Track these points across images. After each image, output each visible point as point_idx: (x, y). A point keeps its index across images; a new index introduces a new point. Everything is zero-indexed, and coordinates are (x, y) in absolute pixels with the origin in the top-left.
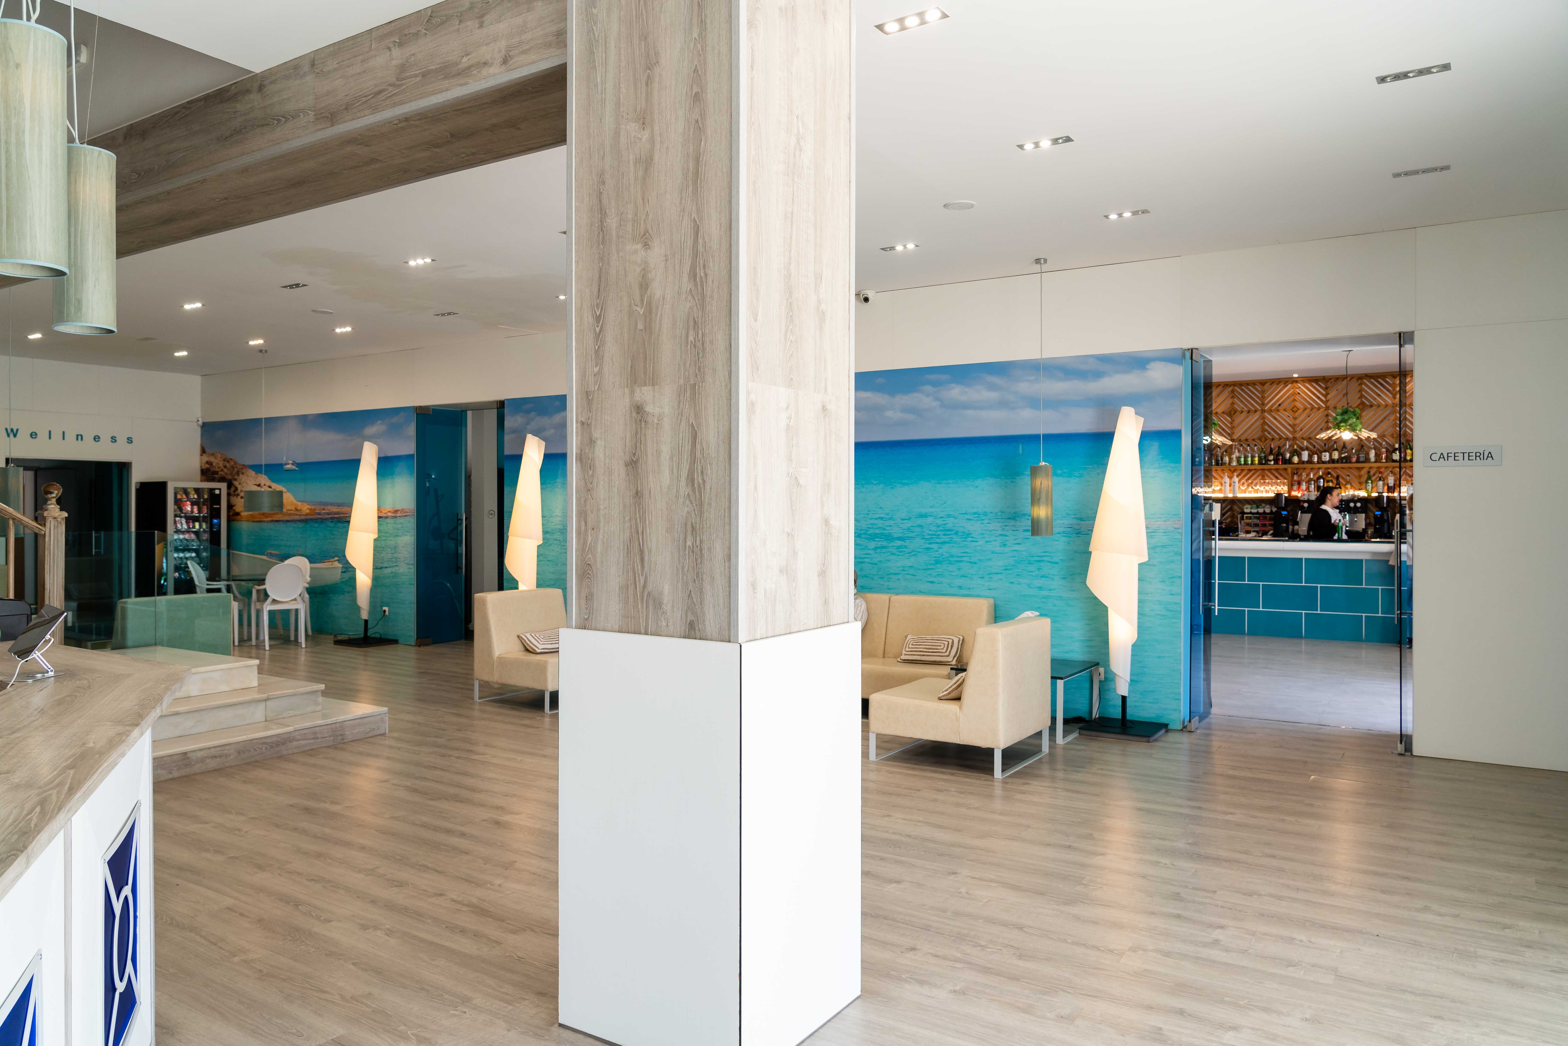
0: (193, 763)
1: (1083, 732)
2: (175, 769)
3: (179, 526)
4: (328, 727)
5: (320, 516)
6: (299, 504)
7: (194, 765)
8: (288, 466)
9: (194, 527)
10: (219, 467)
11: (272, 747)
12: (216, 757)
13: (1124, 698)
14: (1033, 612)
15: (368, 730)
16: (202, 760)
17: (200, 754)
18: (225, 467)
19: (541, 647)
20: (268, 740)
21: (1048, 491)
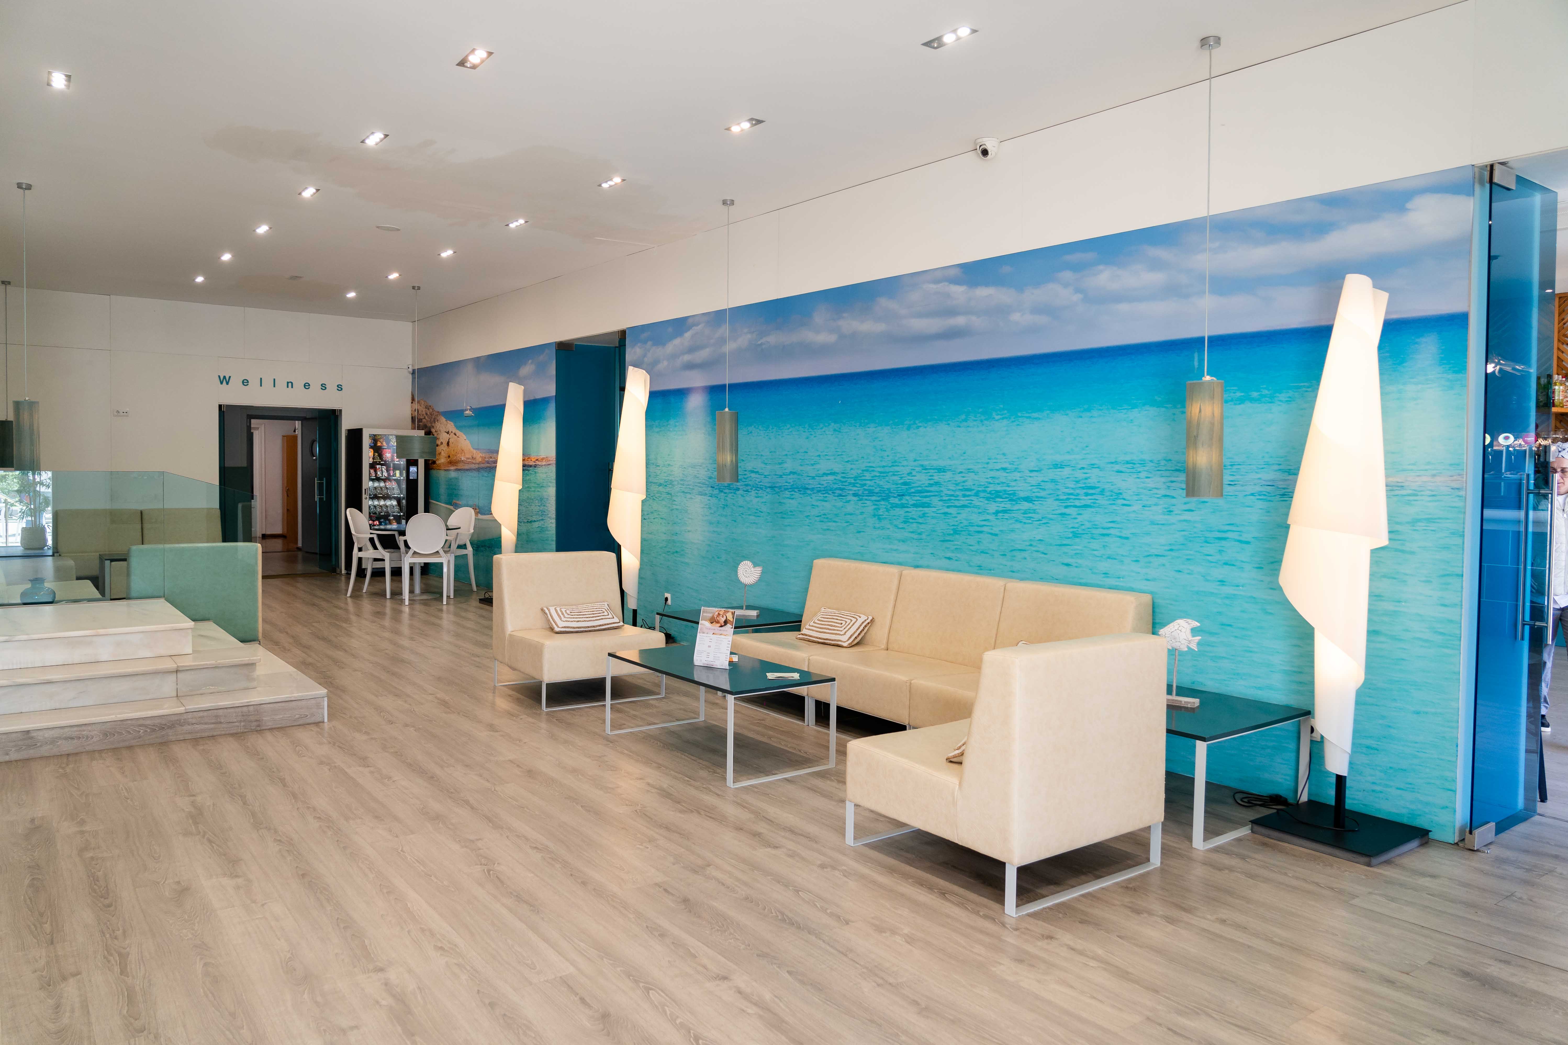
0: (39, 744)
1: (1256, 828)
2: (13, 749)
4: (237, 710)
6: (475, 451)
7: (41, 746)
8: (467, 412)
9: (395, 475)
10: (423, 415)
11: (154, 730)
12: (72, 738)
13: (1340, 780)
15: (297, 716)
16: (53, 741)
17: (48, 734)
18: (426, 414)
19: (561, 624)
20: (148, 722)
21: (1212, 424)
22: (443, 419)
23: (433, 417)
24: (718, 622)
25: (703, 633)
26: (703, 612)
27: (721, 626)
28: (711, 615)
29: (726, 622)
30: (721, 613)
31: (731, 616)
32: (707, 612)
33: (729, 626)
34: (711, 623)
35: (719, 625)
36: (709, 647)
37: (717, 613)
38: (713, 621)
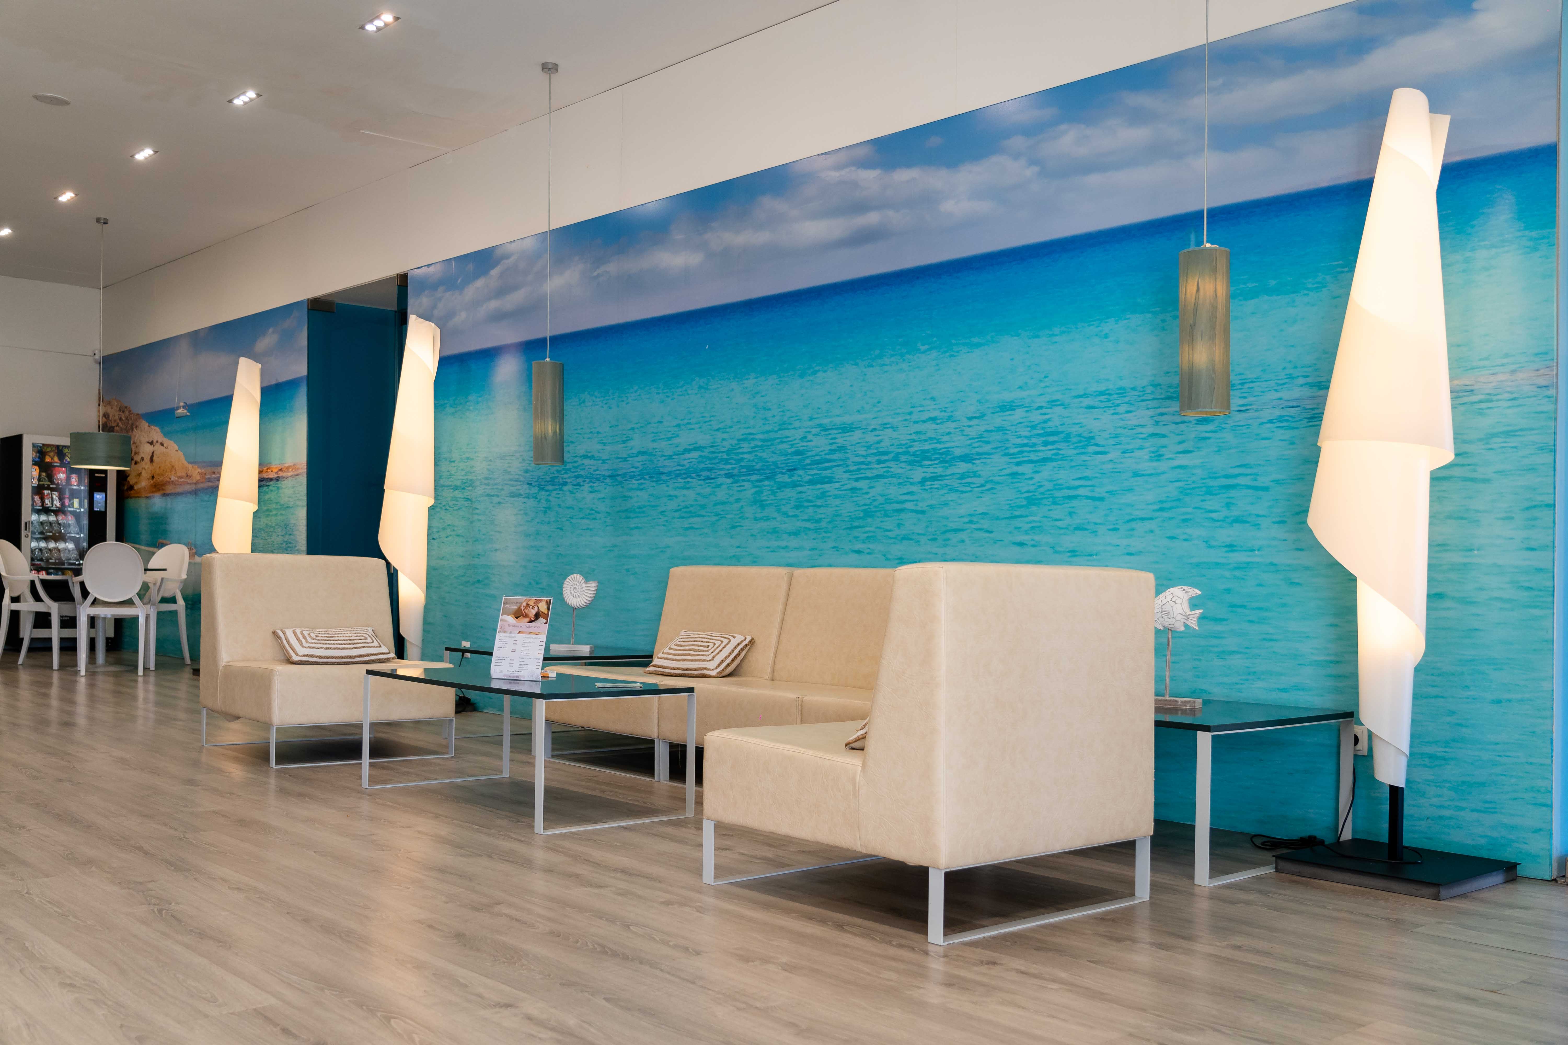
1: (1283, 864)
3: (47, 502)
5: (210, 484)
8: (180, 411)
9: (72, 505)
10: (115, 421)
13: (1396, 793)
14: (1187, 588)
18: (121, 419)
19: (302, 651)
21: (1214, 307)
22: (144, 424)
23: (130, 422)
24: (526, 616)
25: (505, 632)
26: (505, 603)
27: (531, 621)
28: (515, 607)
29: (537, 616)
30: (531, 603)
31: (545, 607)
32: (510, 603)
33: (542, 620)
34: (517, 618)
35: (528, 620)
36: (514, 651)
37: (524, 604)
38: (518, 615)
